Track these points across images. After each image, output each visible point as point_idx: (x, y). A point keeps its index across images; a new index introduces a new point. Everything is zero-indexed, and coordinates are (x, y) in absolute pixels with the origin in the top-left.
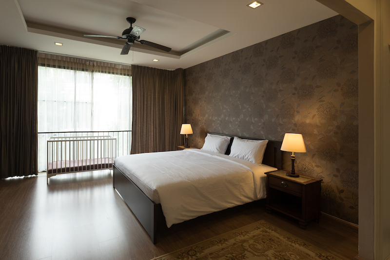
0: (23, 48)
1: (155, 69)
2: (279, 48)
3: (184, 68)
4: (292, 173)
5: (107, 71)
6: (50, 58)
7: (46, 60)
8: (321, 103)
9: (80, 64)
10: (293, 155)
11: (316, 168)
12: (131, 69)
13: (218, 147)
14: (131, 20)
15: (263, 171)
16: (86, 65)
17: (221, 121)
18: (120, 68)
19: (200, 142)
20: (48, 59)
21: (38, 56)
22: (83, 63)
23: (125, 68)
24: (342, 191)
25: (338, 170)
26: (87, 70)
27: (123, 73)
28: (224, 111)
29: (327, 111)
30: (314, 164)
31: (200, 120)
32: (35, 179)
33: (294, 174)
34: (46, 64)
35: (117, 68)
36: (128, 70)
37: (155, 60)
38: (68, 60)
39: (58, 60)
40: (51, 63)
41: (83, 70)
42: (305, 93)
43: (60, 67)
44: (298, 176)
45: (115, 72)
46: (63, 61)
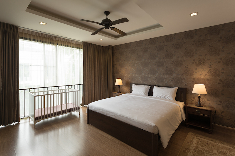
0: (6, 24)
1: (95, 45)
2: (183, 38)
3: (113, 45)
4: (199, 105)
5: (67, 45)
6: (26, 33)
7: (23, 34)
8: (210, 68)
9: (49, 39)
10: (199, 95)
11: (207, 101)
12: (82, 44)
13: (144, 92)
14: (107, 13)
15: (181, 105)
16: (53, 40)
17: (142, 77)
18: (75, 43)
19: (125, 89)
20: (25, 34)
21: (19, 31)
22: (51, 38)
23: (77, 43)
24: (223, 112)
25: (220, 102)
26: (53, 44)
27: (76, 47)
28: (144, 71)
29: (214, 72)
30: (206, 99)
31: (125, 76)
32: (18, 125)
33: (200, 105)
34: (23, 37)
35: (73, 43)
36: (79, 45)
37: (101, 40)
38: (40, 36)
39: (33, 35)
40: (28, 37)
41: (51, 43)
42: (200, 63)
43: (34, 40)
44: (202, 107)
45: (71, 46)
46: (37, 36)
